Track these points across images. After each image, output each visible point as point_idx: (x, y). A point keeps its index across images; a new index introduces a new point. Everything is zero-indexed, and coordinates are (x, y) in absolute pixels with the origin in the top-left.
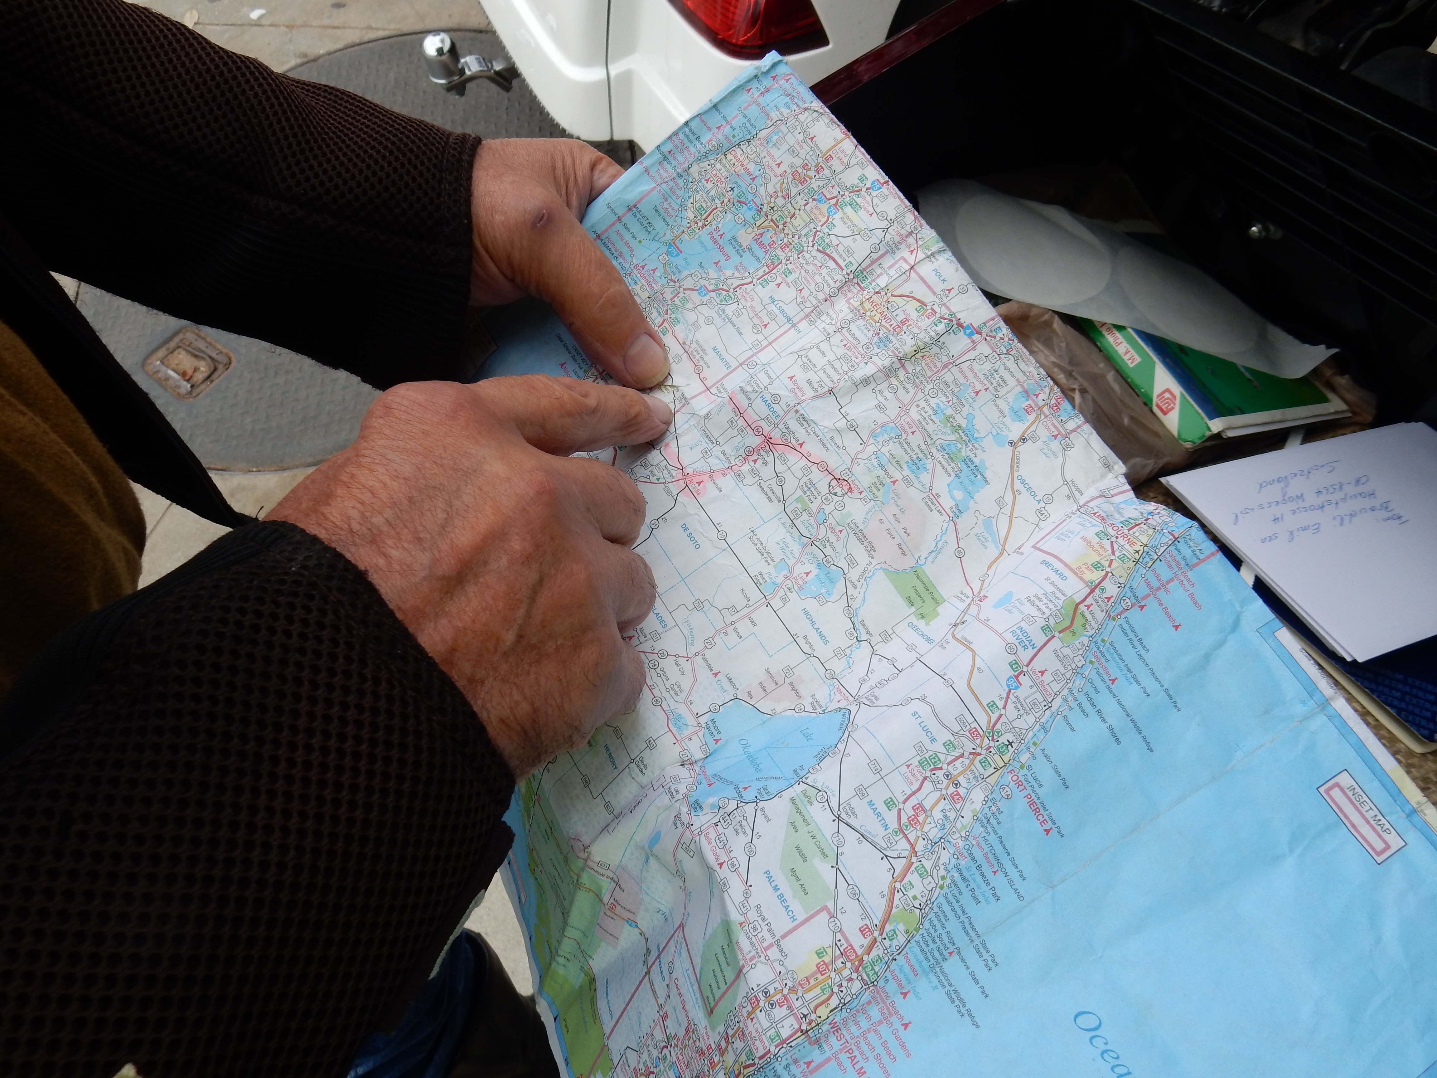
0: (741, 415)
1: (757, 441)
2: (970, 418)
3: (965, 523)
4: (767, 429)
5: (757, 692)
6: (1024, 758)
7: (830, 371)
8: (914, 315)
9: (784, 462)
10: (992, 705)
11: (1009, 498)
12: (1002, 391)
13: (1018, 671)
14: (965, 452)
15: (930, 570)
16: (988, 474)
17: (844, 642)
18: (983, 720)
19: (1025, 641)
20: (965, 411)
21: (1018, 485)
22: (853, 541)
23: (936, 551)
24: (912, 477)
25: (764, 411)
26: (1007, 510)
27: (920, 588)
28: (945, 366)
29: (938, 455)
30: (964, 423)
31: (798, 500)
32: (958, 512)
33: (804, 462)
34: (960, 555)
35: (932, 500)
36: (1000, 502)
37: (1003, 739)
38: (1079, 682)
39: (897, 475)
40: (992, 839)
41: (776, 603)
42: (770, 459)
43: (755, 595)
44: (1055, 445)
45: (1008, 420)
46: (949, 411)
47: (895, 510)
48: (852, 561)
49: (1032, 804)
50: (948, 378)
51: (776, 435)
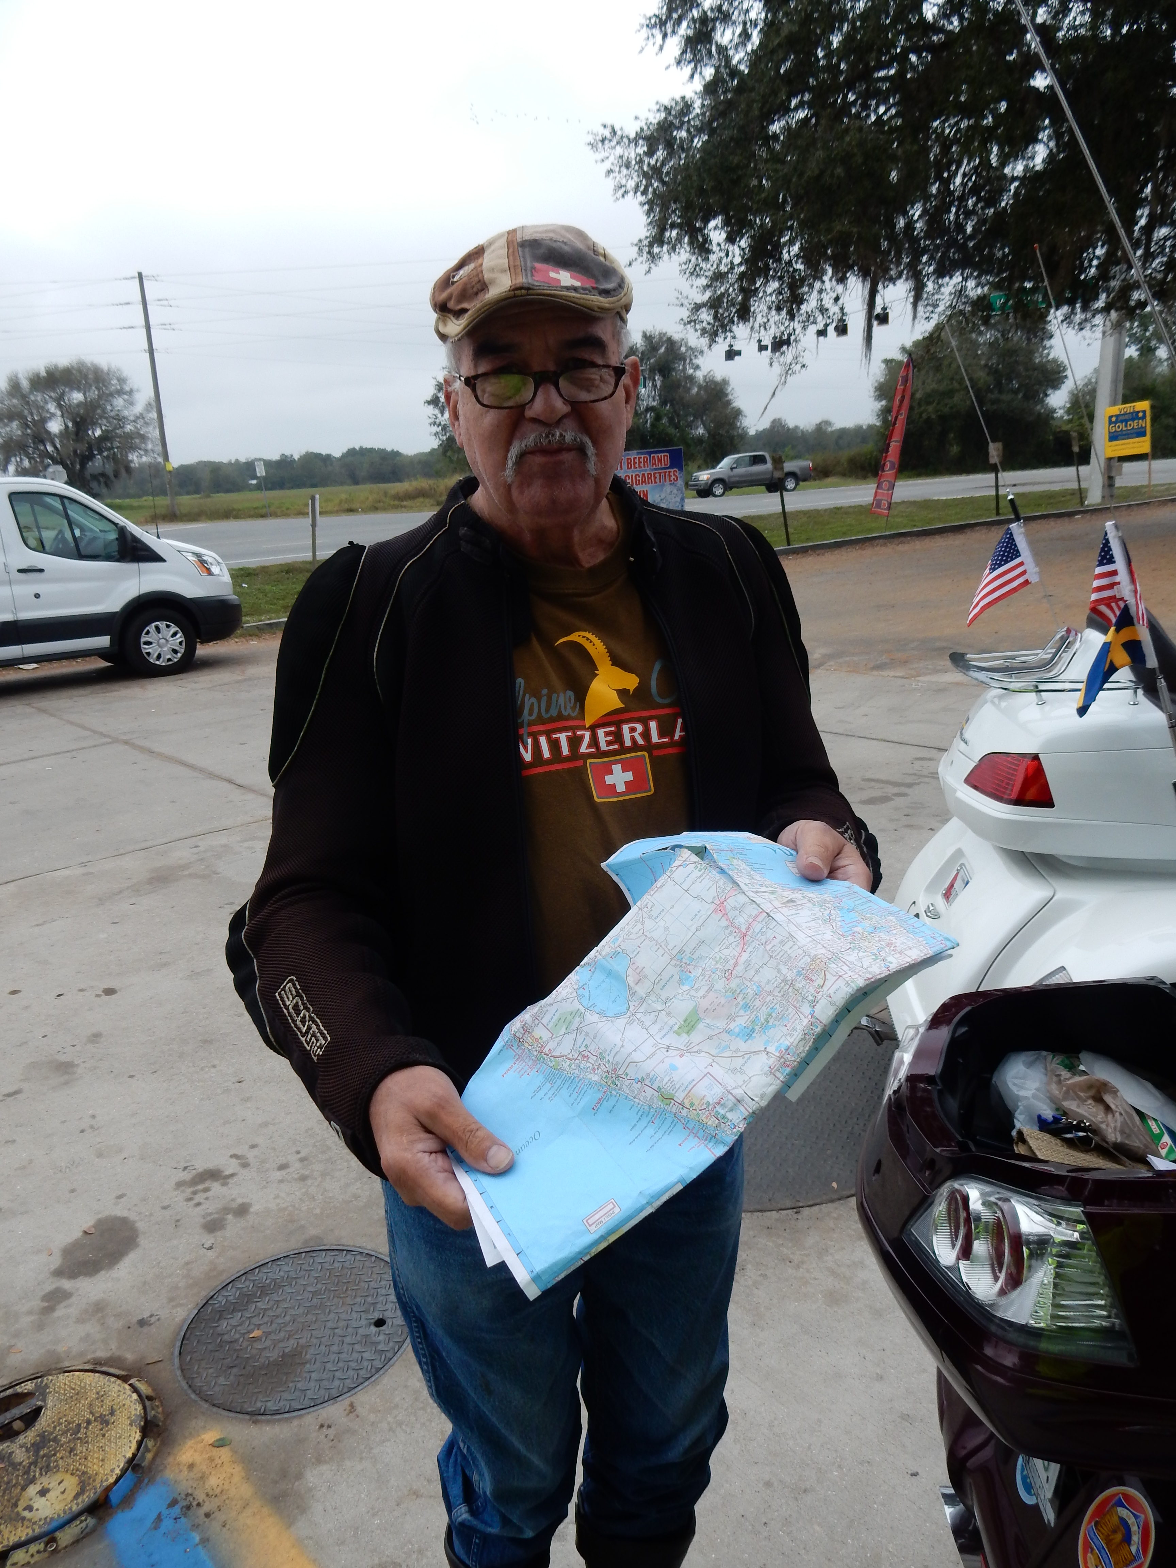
0: (754, 920)
1: (744, 930)
2: (774, 1026)
3: (725, 1036)
4: (749, 933)
5: (634, 967)
6: (614, 1093)
7: (781, 954)
8: (816, 984)
9: (736, 946)
10: (627, 1074)
11: (740, 1054)
12: (788, 1037)
13: (641, 1081)
14: (757, 1028)
15: (701, 1026)
16: (749, 1041)
17: (664, 997)
18: (621, 1072)
19: (653, 1080)
20: (777, 1023)
21: (747, 1056)
22: (706, 988)
23: (709, 1026)
24: (740, 1007)
25: (757, 930)
26: (734, 1055)
27: (692, 1023)
28: (795, 1007)
29: (753, 1016)
30: (770, 1023)
31: (721, 958)
32: (729, 1032)
33: (737, 954)
34: (710, 1038)
35: (731, 1018)
36: (738, 1050)
37: (617, 1082)
38: (647, 1108)
39: (739, 999)
40: (585, 1088)
41: (673, 963)
42: (737, 939)
43: (675, 952)
44: (767, 1068)
45: (776, 1044)
46: (774, 1015)
47: (723, 1002)
48: (697, 990)
49: (600, 1099)
50: (790, 1010)
51: (747, 938)
